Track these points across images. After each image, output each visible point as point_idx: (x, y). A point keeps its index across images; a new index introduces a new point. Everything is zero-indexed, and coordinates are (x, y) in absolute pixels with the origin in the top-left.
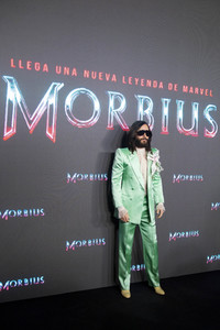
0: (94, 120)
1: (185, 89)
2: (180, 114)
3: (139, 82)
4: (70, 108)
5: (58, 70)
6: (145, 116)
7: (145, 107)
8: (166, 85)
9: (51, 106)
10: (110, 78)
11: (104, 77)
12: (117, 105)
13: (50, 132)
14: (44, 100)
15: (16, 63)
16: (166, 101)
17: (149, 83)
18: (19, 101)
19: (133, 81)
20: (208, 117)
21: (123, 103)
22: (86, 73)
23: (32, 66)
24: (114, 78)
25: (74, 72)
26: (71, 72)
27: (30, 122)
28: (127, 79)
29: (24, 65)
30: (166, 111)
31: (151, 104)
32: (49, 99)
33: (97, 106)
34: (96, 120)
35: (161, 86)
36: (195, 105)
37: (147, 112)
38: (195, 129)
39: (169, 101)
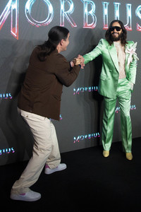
0: (49, 21)
2: (117, 14)
4: (29, 12)
6: (90, 16)
7: (89, 9)
9: (14, 11)
12: (67, 8)
13: (14, 32)
14: (8, 5)
20: (139, 15)
21: (72, 6)
30: (106, 11)
31: (94, 7)
33: (51, 9)
34: (50, 21)
36: (129, 6)
37: (91, 12)
38: (129, 25)
39: (107, 4)
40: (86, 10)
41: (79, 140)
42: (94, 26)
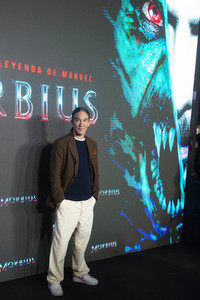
1: (64, 74)
2: (60, 101)
3: (17, 66)
6: (24, 103)
7: (24, 93)
8: (44, 71)
16: (45, 87)
17: (27, 68)
19: (10, 65)
20: (88, 103)
28: (3, 63)
30: (45, 97)
31: (29, 90)
35: (39, 71)
36: (75, 91)
37: (25, 98)
39: (48, 87)
40: (19, 95)
42: (30, 115)
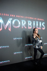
0: (19, 26)
1: (38, 19)
2: (37, 25)
3: (28, 18)
4: (14, 24)
5: (11, 16)
6: (30, 25)
8: (34, 19)
10: (22, 17)
11: (21, 17)
12: (24, 23)
13: (10, 29)
15: (2, 14)
17: (30, 18)
18: (2, 23)
20: (43, 25)
22: (17, 16)
23: (5, 15)
24: (23, 17)
25: (14, 16)
26: (13, 16)
27: (5, 27)
28: (26, 17)
29: (3, 14)
30: (34, 24)
31: (31, 23)
32: (9, 22)
35: (33, 19)
36: (40, 23)
38: (40, 28)
39: (35, 22)
41: (27, 58)
42: (31, 28)
